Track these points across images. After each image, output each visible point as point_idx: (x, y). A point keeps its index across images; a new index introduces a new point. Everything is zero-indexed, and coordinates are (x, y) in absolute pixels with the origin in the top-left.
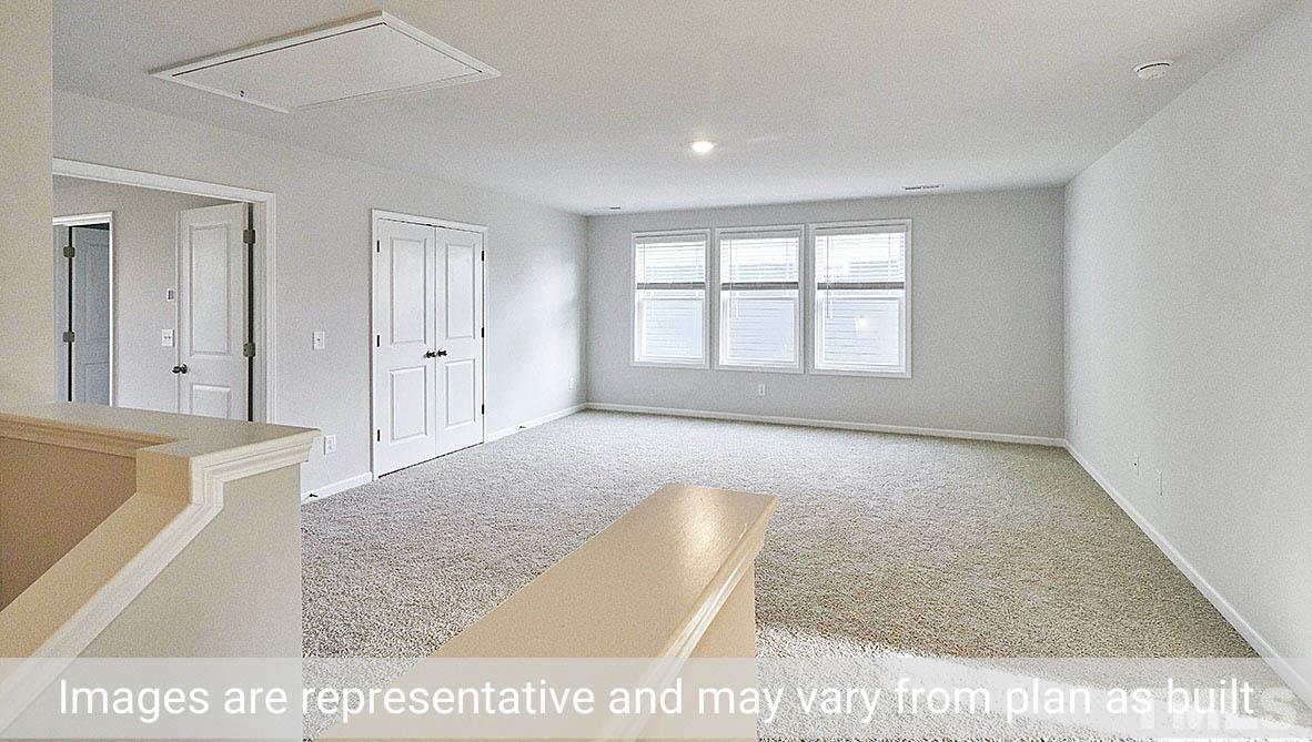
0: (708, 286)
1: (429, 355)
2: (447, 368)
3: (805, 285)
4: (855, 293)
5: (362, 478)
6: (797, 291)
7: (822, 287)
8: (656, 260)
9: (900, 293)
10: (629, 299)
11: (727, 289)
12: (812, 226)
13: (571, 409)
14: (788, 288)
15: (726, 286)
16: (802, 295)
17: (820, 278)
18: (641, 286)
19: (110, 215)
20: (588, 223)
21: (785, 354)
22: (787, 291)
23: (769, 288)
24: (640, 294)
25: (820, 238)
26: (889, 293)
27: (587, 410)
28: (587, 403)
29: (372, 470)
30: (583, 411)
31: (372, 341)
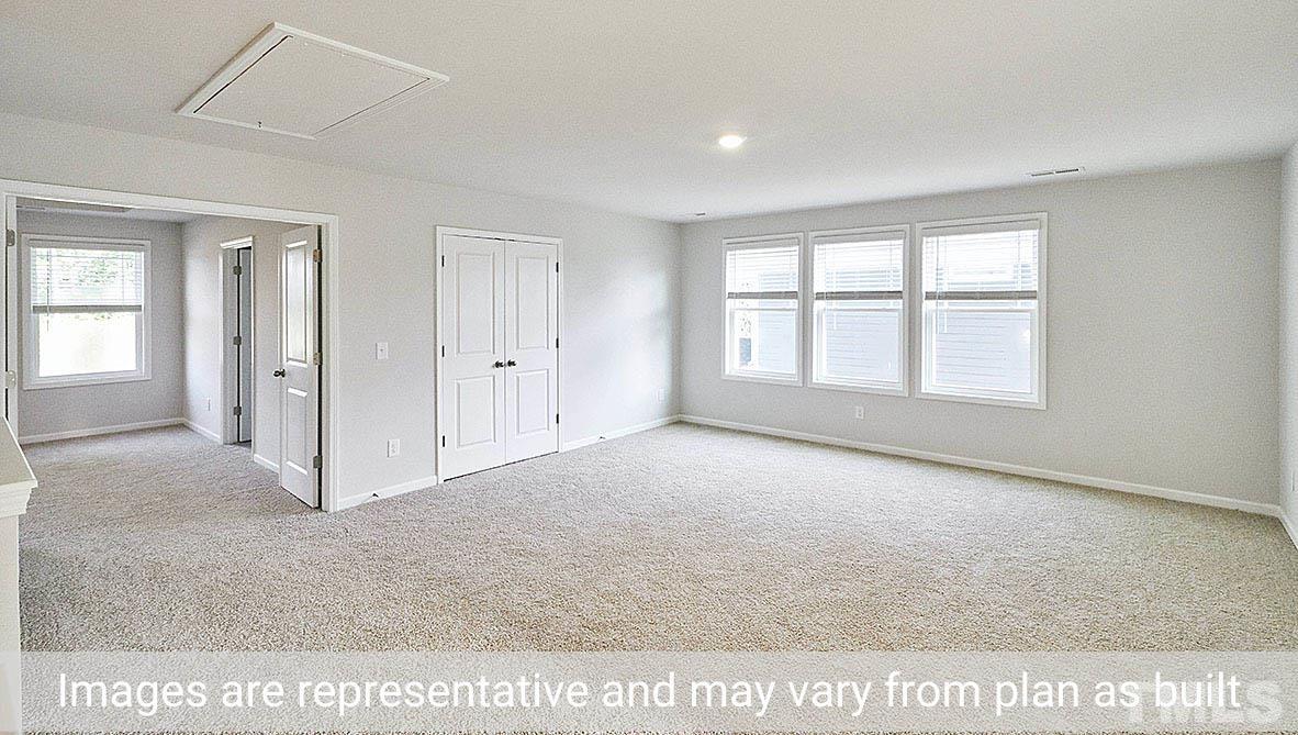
0: (800, 296)
1: (498, 365)
2: (518, 378)
3: (910, 294)
4: (970, 304)
5: (428, 481)
6: (901, 301)
7: (930, 296)
8: (748, 268)
9: (1033, 304)
10: (720, 308)
11: (822, 298)
12: (919, 226)
13: (660, 421)
14: (889, 298)
15: (820, 296)
16: (907, 305)
17: (928, 285)
18: (731, 295)
19: (251, 239)
20: (680, 230)
21: (887, 374)
22: (892, 301)
23: (868, 298)
24: (730, 303)
25: (930, 239)
26: (1020, 304)
27: (680, 423)
28: (679, 417)
29: (437, 474)
30: (676, 423)
31: (437, 352)
